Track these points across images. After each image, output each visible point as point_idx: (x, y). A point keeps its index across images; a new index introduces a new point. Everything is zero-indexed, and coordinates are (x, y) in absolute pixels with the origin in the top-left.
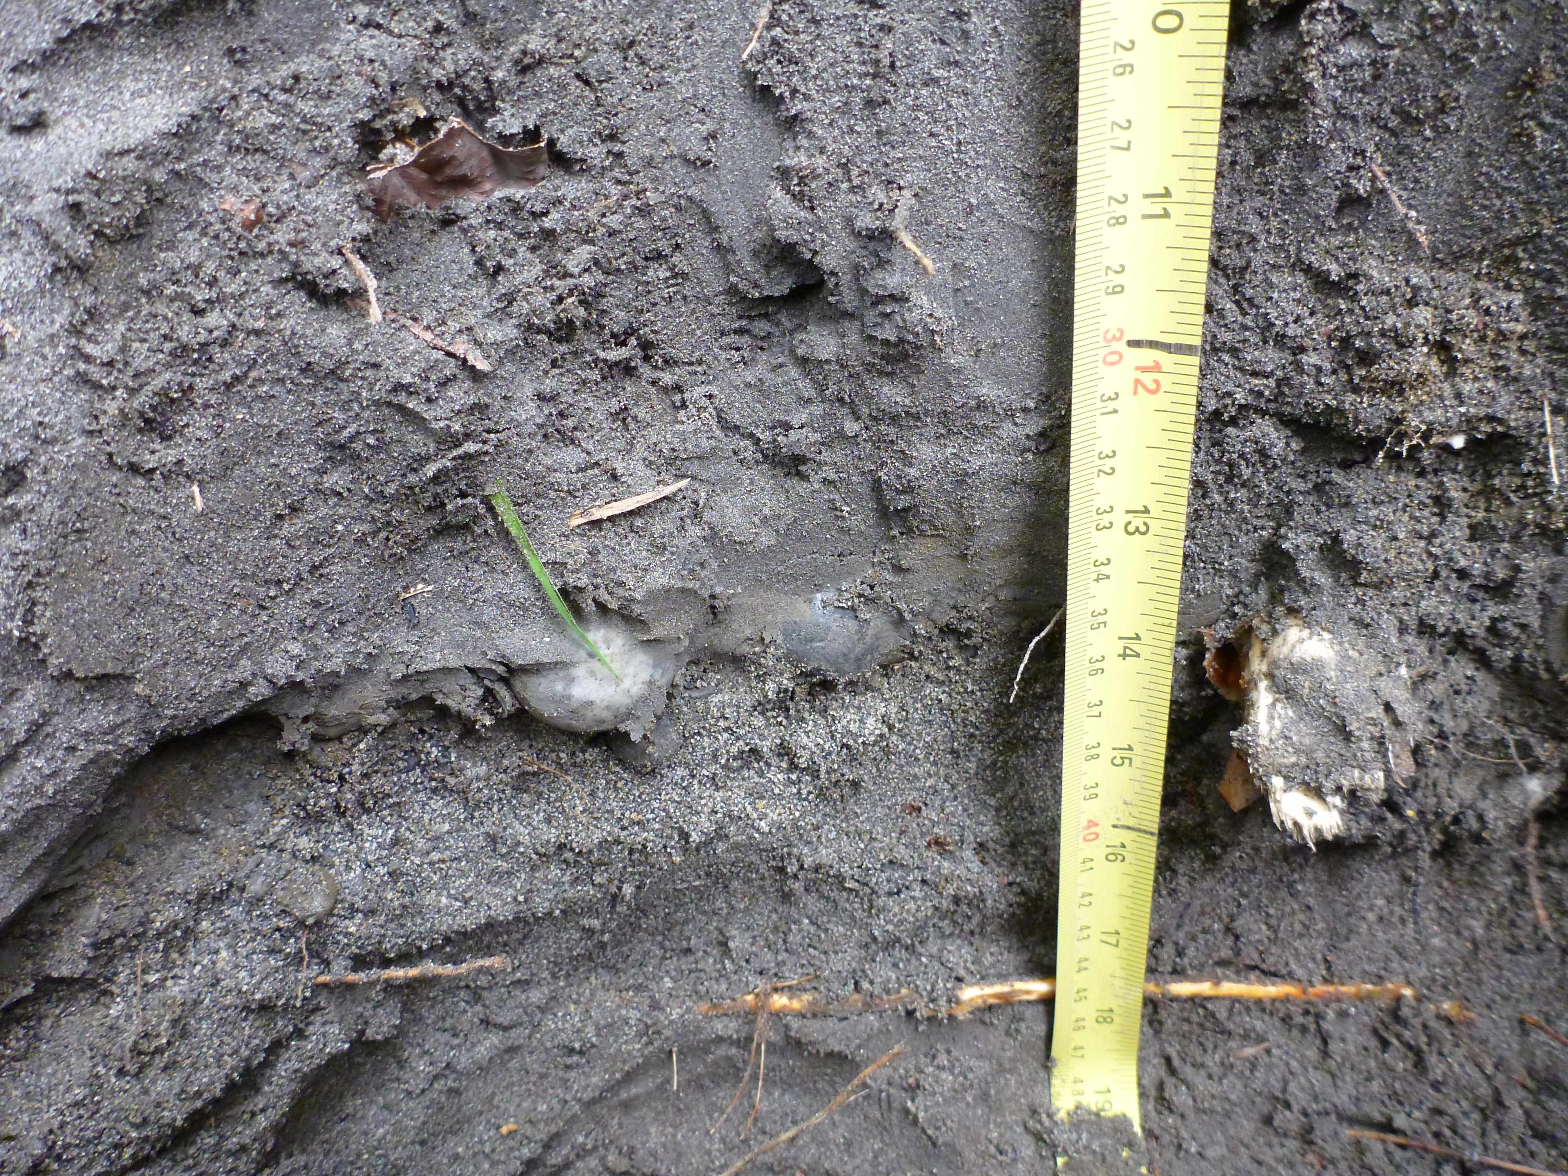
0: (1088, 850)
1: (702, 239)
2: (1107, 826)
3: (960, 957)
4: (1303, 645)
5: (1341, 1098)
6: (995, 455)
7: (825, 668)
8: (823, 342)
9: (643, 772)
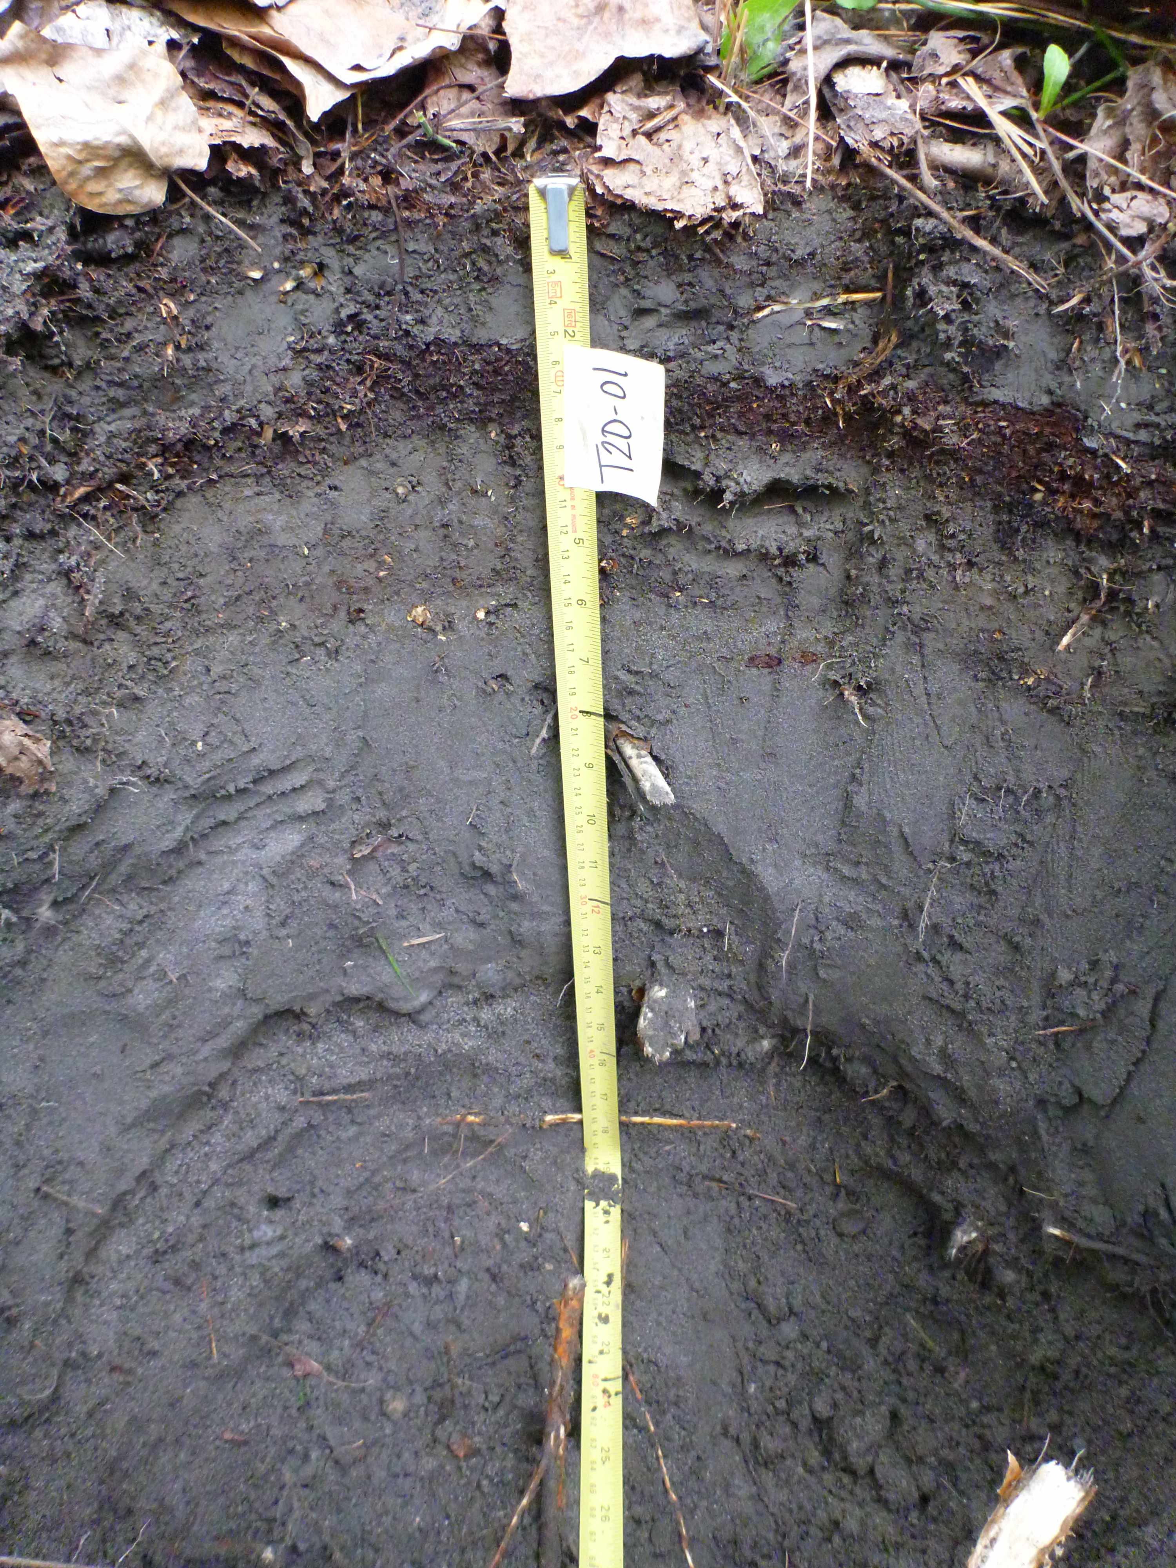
0: (591, 1061)
1: (452, 860)
2: (597, 1053)
3: (547, 1103)
4: (659, 993)
5: (704, 1168)
6: (550, 926)
7: (491, 991)
8: (491, 889)
9: (422, 1027)
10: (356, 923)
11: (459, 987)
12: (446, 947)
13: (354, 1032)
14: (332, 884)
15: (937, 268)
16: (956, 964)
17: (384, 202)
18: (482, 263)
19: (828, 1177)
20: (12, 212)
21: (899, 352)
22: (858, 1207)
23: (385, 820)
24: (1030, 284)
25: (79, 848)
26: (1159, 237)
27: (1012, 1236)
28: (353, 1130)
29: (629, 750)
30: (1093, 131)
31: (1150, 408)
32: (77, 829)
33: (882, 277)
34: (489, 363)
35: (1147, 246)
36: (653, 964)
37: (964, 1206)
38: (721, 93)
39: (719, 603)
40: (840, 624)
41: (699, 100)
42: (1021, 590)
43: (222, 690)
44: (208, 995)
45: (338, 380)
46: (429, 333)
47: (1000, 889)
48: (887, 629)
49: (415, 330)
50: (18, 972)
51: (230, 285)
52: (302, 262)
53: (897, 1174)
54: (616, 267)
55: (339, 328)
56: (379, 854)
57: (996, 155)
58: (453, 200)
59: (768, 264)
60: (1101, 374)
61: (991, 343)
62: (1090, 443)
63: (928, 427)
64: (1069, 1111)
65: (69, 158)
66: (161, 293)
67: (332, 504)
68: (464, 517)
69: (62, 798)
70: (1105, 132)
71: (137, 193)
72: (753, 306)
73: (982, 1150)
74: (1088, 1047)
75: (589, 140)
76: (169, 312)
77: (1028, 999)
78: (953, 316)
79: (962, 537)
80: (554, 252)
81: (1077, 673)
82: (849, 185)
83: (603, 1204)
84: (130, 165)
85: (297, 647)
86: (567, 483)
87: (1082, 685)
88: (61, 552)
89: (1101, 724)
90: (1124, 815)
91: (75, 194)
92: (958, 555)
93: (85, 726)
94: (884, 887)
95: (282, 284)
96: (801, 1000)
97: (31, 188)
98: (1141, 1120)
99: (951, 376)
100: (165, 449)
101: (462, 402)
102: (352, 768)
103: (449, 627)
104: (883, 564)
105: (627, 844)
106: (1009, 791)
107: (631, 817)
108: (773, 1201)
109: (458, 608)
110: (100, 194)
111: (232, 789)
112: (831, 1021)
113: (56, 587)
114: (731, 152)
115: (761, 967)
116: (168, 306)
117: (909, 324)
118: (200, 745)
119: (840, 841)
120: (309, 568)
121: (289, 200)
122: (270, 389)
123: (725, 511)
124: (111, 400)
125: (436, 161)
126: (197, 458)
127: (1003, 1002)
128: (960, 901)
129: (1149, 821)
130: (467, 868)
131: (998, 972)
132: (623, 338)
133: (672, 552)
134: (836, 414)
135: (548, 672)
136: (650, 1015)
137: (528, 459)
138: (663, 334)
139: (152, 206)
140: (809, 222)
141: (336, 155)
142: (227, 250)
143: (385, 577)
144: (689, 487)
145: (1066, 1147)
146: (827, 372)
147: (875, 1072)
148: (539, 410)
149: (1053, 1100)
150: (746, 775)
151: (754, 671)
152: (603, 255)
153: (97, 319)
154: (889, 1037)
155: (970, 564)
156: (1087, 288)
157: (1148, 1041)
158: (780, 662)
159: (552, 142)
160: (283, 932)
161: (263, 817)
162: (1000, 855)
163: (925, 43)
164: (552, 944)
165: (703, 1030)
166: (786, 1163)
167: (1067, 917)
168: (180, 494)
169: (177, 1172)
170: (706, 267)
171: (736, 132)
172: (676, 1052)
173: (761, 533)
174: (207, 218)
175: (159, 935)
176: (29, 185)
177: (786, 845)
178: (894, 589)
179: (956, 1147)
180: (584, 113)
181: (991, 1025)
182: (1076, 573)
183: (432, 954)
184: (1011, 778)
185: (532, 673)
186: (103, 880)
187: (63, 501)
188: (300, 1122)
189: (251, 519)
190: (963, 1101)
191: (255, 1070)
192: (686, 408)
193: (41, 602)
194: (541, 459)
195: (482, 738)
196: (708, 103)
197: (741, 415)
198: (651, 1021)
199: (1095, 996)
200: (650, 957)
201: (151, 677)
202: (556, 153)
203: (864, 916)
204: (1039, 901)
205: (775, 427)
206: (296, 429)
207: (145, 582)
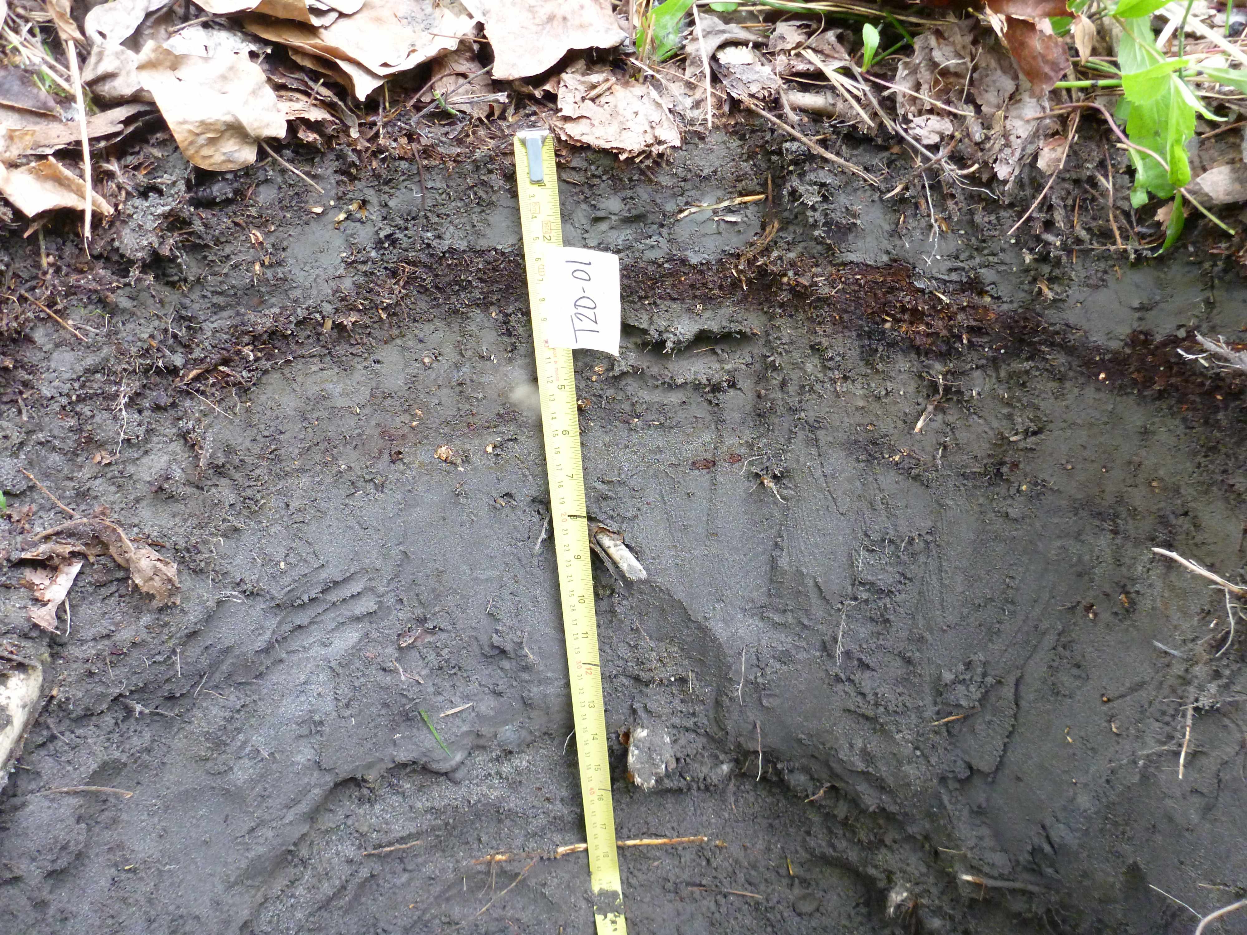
0: (592, 797)
1: (475, 643)
2: (596, 790)
3: (557, 838)
4: (641, 733)
5: (685, 876)
6: (553, 689)
7: (510, 748)
8: (506, 664)
9: (456, 783)
10: (404, 701)
11: (484, 748)
12: (473, 714)
13: (403, 794)
14: (384, 670)
15: (801, 176)
16: (866, 681)
17: (410, 155)
18: (481, 193)
19: (783, 872)
20: (144, 172)
21: (781, 234)
22: (810, 891)
23: (422, 616)
24: (865, 181)
25: (194, 651)
26: (948, 144)
27: (934, 891)
28: (405, 877)
29: (606, 541)
30: (897, 77)
31: (957, 257)
32: (193, 635)
33: (764, 185)
34: (489, 263)
35: (941, 149)
36: (634, 711)
37: (895, 873)
38: (640, 70)
39: (667, 424)
40: (755, 432)
41: (624, 76)
42: (884, 393)
43: (298, 520)
44: (291, 769)
45: (379, 282)
46: (445, 245)
47: (892, 618)
48: (791, 431)
49: (434, 243)
50: (145, 757)
51: (300, 218)
52: (351, 200)
53: (837, 859)
54: (577, 190)
55: (379, 245)
56: (418, 643)
57: (833, 98)
58: (459, 150)
59: (685, 180)
60: (921, 237)
61: (844, 222)
62: (919, 285)
63: (807, 284)
64: (964, 782)
65: (190, 131)
66: (251, 226)
67: (376, 374)
68: (474, 377)
69: (182, 610)
70: (904, 78)
71: (236, 155)
72: (676, 209)
73: (901, 826)
74: (973, 731)
75: (551, 105)
76: (257, 239)
77: (922, 699)
78: (817, 206)
79: (838, 359)
80: (533, 182)
81: (928, 449)
82: (736, 124)
83: (610, 916)
84: (232, 136)
85: (353, 483)
86: (551, 345)
87: (934, 458)
88: (179, 419)
89: (950, 484)
90: (975, 549)
91: (192, 157)
92: (836, 372)
93: (199, 552)
94: (805, 627)
95: (337, 216)
96: (751, 727)
97: (160, 155)
98: (1018, 779)
99: (819, 247)
100: (255, 339)
101: (470, 293)
102: (396, 576)
103: (466, 460)
104: (783, 385)
105: (609, 616)
106: (891, 542)
107: (611, 595)
108: (743, 896)
109: (472, 445)
110: (210, 157)
111: (306, 598)
112: (774, 741)
113: (177, 446)
114: (653, 107)
115: (718, 703)
116: (256, 235)
117: (786, 214)
118: (282, 565)
119: (770, 595)
120: (361, 423)
121: (340, 156)
122: (330, 291)
123: (668, 356)
124: (214, 305)
125: (444, 125)
126: (278, 344)
127: (904, 705)
128: (864, 631)
129: (994, 551)
130: (487, 649)
131: (898, 682)
132: (585, 239)
133: (630, 390)
134: (740, 281)
135: (543, 488)
136: (636, 752)
137: (521, 330)
138: (613, 234)
139: (247, 164)
140: (712, 150)
141: (374, 124)
142: (297, 194)
143: (417, 426)
144: (639, 341)
145: (966, 813)
146: (732, 251)
147: (812, 778)
148: (528, 294)
149: (950, 775)
150: (696, 552)
151: (696, 472)
152: (568, 182)
153: (206, 246)
154: (821, 747)
155: (845, 378)
156: (905, 181)
157: (1015, 716)
158: (714, 464)
159: (525, 108)
160: (348, 713)
161: (329, 621)
162: (890, 592)
163: (774, 30)
164: (555, 703)
165: (678, 760)
166: (749, 863)
167: (944, 631)
168: (266, 372)
169: (270, 922)
170: (642, 185)
171: (654, 94)
172: (659, 781)
173: (693, 370)
174: (283, 171)
175: (253, 721)
176: (157, 153)
177: (730, 603)
178: (793, 401)
179: (881, 828)
180: (547, 87)
181: (897, 723)
182: (921, 377)
183: (463, 721)
184: (891, 531)
185: (532, 490)
186: (209, 678)
187: (182, 380)
188: (364, 872)
189: (318, 389)
190: (883, 788)
191: (327, 831)
192: (634, 284)
193: (166, 458)
194: (531, 328)
195: (495, 544)
196: (631, 77)
197: (674, 286)
198: (638, 757)
199: (973, 689)
200: (631, 706)
201: (245, 512)
202: (528, 116)
203: (793, 652)
204: (921, 623)
205: (698, 293)
206: (348, 320)
207: (240, 440)
